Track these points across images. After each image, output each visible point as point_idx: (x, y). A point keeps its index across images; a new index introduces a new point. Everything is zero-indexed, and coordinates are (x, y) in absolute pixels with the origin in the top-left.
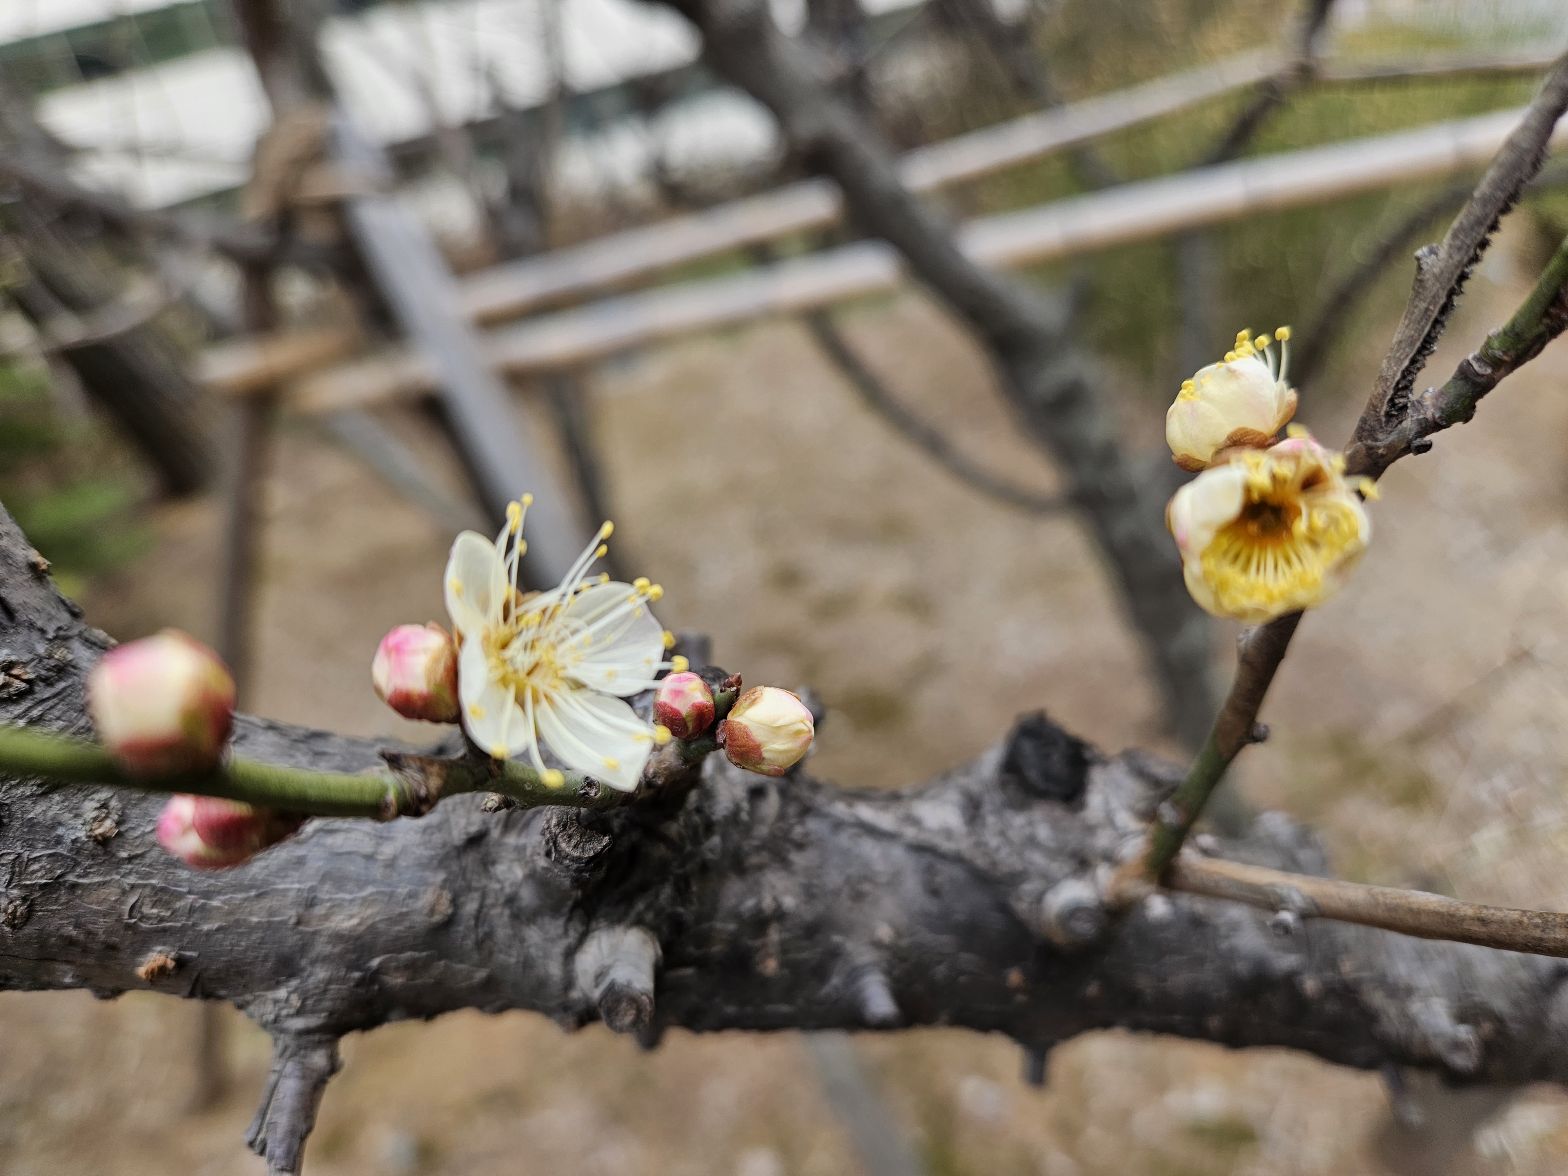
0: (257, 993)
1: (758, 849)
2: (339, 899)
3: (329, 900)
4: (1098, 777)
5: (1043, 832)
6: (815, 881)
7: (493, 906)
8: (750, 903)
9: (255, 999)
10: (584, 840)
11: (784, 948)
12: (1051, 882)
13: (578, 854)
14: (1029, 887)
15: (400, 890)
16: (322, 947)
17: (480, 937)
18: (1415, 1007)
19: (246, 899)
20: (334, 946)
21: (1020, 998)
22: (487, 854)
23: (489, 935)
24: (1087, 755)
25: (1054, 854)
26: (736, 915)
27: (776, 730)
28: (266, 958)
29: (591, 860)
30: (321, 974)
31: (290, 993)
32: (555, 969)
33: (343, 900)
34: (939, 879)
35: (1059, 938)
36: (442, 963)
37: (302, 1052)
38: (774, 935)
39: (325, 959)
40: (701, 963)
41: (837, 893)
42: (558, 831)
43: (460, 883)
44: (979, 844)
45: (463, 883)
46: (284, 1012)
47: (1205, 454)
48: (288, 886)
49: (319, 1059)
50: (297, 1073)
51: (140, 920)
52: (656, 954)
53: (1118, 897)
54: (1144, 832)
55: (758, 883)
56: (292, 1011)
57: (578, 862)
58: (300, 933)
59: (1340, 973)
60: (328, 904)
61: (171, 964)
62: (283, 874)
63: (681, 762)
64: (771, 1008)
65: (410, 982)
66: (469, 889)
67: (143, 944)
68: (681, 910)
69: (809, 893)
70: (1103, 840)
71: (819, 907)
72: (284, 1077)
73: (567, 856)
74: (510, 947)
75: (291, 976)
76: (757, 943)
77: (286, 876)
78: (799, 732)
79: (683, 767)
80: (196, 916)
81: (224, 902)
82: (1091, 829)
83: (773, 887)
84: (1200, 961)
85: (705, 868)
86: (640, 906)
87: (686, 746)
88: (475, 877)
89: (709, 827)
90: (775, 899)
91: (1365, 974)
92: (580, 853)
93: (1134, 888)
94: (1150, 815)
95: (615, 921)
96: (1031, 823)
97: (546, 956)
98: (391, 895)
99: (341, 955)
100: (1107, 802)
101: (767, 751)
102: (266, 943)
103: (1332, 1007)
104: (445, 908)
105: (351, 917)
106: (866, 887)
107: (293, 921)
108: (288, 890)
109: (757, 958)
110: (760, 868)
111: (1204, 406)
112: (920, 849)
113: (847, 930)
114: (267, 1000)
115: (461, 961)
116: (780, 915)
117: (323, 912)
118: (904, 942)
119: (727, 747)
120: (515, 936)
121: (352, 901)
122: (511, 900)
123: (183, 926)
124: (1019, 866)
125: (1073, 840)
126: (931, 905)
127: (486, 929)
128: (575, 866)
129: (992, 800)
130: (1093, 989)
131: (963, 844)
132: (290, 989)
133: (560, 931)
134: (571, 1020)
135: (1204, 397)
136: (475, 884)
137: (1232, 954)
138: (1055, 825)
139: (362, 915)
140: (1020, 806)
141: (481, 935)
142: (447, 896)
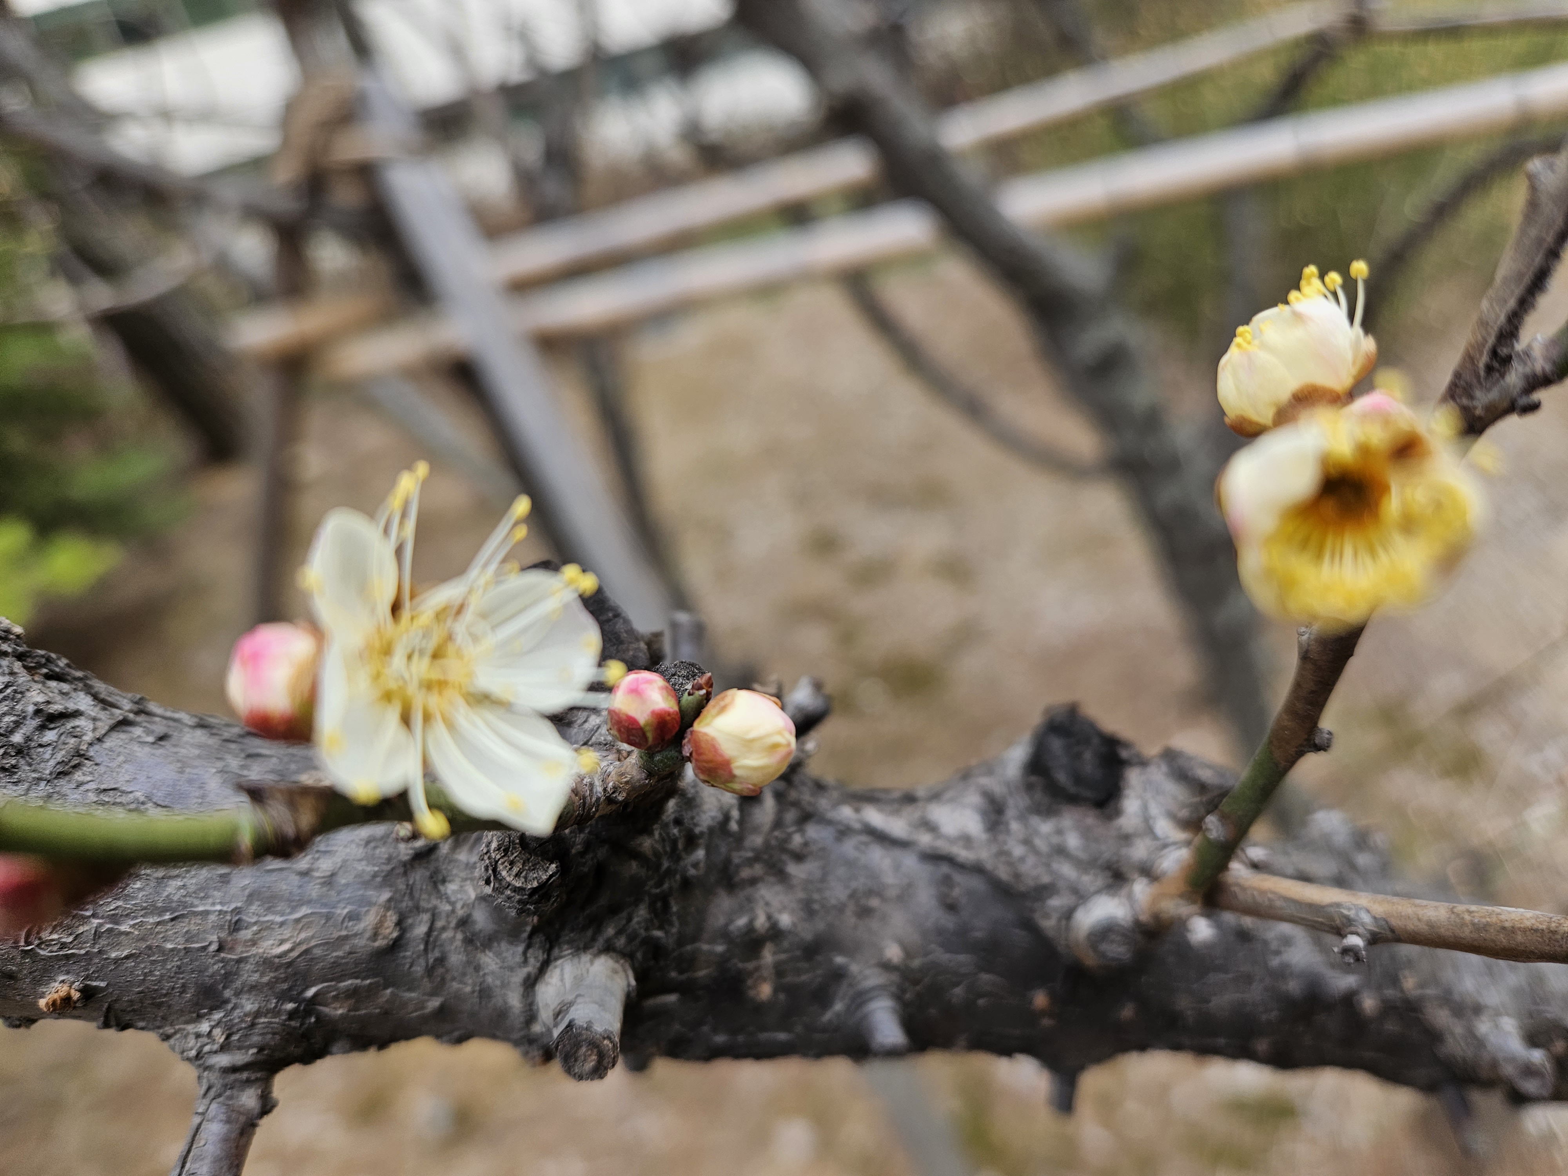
0: (177, 1027)
1: (750, 862)
2: (268, 921)
3: (255, 923)
4: (1134, 777)
5: (1073, 841)
6: (816, 896)
7: (444, 929)
8: (742, 922)
9: (175, 1033)
10: (527, 868)
11: (779, 971)
12: (1081, 897)
13: (520, 885)
14: (1056, 902)
15: (338, 911)
16: (249, 975)
17: (430, 965)
18: (1483, 1027)
19: (158, 923)
20: (262, 975)
21: (1046, 1022)
22: (436, 871)
23: (441, 961)
24: (1124, 754)
25: (1084, 865)
26: (724, 935)
27: (748, 744)
28: (184, 988)
29: (534, 891)
30: (249, 1005)
31: (213, 1027)
32: (515, 1000)
33: (272, 922)
34: (956, 892)
35: (1090, 960)
36: (389, 991)
37: (228, 1093)
38: (768, 956)
39: (253, 988)
40: (686, 989)
41: (841, 909)
42: (498, 857)
43: (406, 903)
44: (1003, 853)
45: (410, 904)
46: (207, 1048)
47: (1265, 416)
48: (208, 908)
49: (249, 1099)
50: (223, 1117)
51: (38, 946)
52: (629, 985)
53: (1156, 917)
54: (1188, 843)
55: (750, 900)
56: (216, 1047)
57: (520, 893)
58: (222, 960)
59: (1402, 991)
60: (255, 928)
61: (76, 995)
62: (202, 895)
63: (644, 776)
64: (764, 1036)
65: (352, 1013)
66: (418, 909)
67: (44, 972)
68: (658, 933)
69: (808, 909)
70: (1139, 851)
71: (820, 925)
72: (208, 1121)
73: (508, 886)
74: (464, 974)
75: (213, 1009)
76: (750, 966)
77: (206, 897)
78: (775, 746)
79: (647, 781)
80: (103, 942)
81: (133, 926)
82: (1126, 838)
83: (767, 904)
84: (1248, 979)
85: (687, 884)
86: (610, 931)
87: (650, 758)
88: (424, 896)
89: (692, 841)
90: (769, 917)
91: (1430, 991)
92: (523, 883)
93: (1173, 907)
94: (1193, 824)
95: (581, 948)
96: (1059, 832)
97: (505, 985)
98: (328, 917)
99: (271, 985)
100: (1145, 808)
101: (738, 767)
102: (182, 973)
103: (1391, 1026)
104: (390, 931)
105: (282, 942)
106: (874, 902)
107: (214, 947)
108: (207, 913)
109: (750, 982)
110: (753, 882)
111: (1263, 357)
112: (934, 857)
113: (852, 951)
114: (188, 1034)
115: (410, 990)
116: (775, 933)
117: (249, 936)
118: (916, 963)
119: (694, 761)
120: (469, 963)
121: (282, 924)
122: (464, 923)
123: (87, 953)
124: (1046, 879)
125: (1107, 851)
126: (949, 922)
127: (437, 954)
128: (518, 897)
129: (1016, 803)
130: (1127, 1012)
131: (984, 854)
132: (213, 1023)
133: (519, 958)
134: (536, 1053)
135: (1264, 346)
136: (423, 904)
137: (1283, 973)
138: (1086, 833)
139: (294, 939)
140: (1047, 812)
141: (431, 961)
142: (392, 918)
